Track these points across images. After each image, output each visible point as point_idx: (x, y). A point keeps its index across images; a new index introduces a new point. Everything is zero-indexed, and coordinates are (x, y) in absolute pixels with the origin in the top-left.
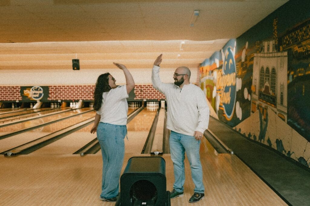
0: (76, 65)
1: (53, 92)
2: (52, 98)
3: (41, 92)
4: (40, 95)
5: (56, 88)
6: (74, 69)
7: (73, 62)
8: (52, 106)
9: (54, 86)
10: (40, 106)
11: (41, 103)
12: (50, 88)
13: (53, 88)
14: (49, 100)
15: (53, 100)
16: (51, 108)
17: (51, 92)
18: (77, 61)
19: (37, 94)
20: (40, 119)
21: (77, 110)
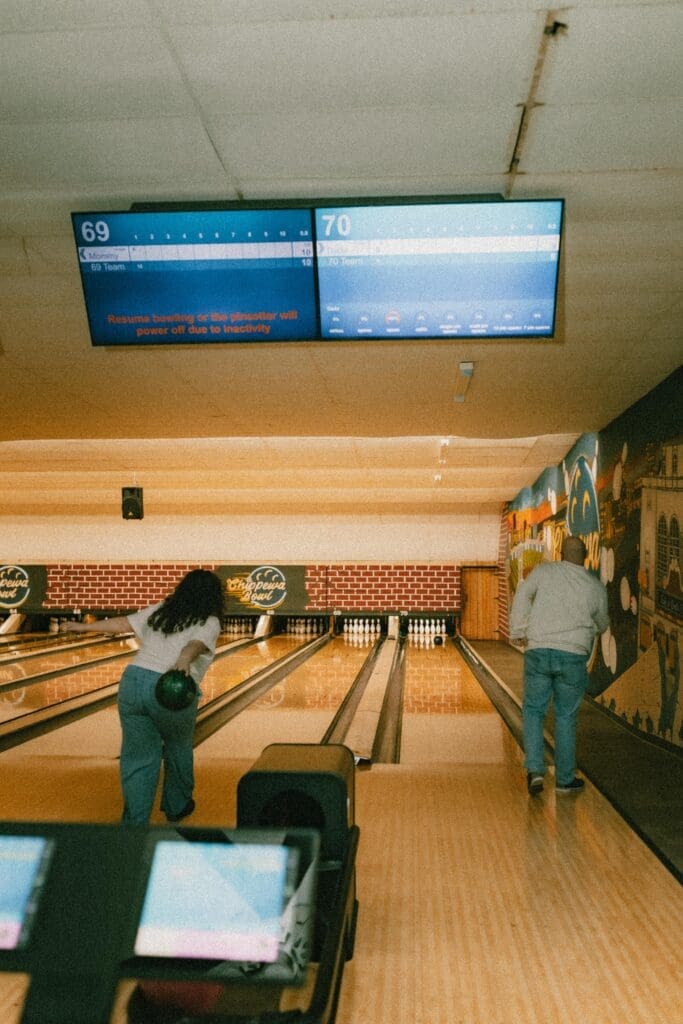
0: (133, 505)
1: (60, 585)
2: (54, 600)
3: (24, 584)
4: (21, 591)
5: (68, 573)
6: (126, 516)
7: (123, 495)
8: (55, 628)
9: (63, 567)
10: (17, 626)
11: (21, 618)
12: (51, 570)
13: (60, 573)
14: (46, 609)
15: (59, 609)
16: (51, 634)
17: (54, 585)
18: (136, 493)
19: (11, 589)
20: (16, 665)
21: (128, 641)
